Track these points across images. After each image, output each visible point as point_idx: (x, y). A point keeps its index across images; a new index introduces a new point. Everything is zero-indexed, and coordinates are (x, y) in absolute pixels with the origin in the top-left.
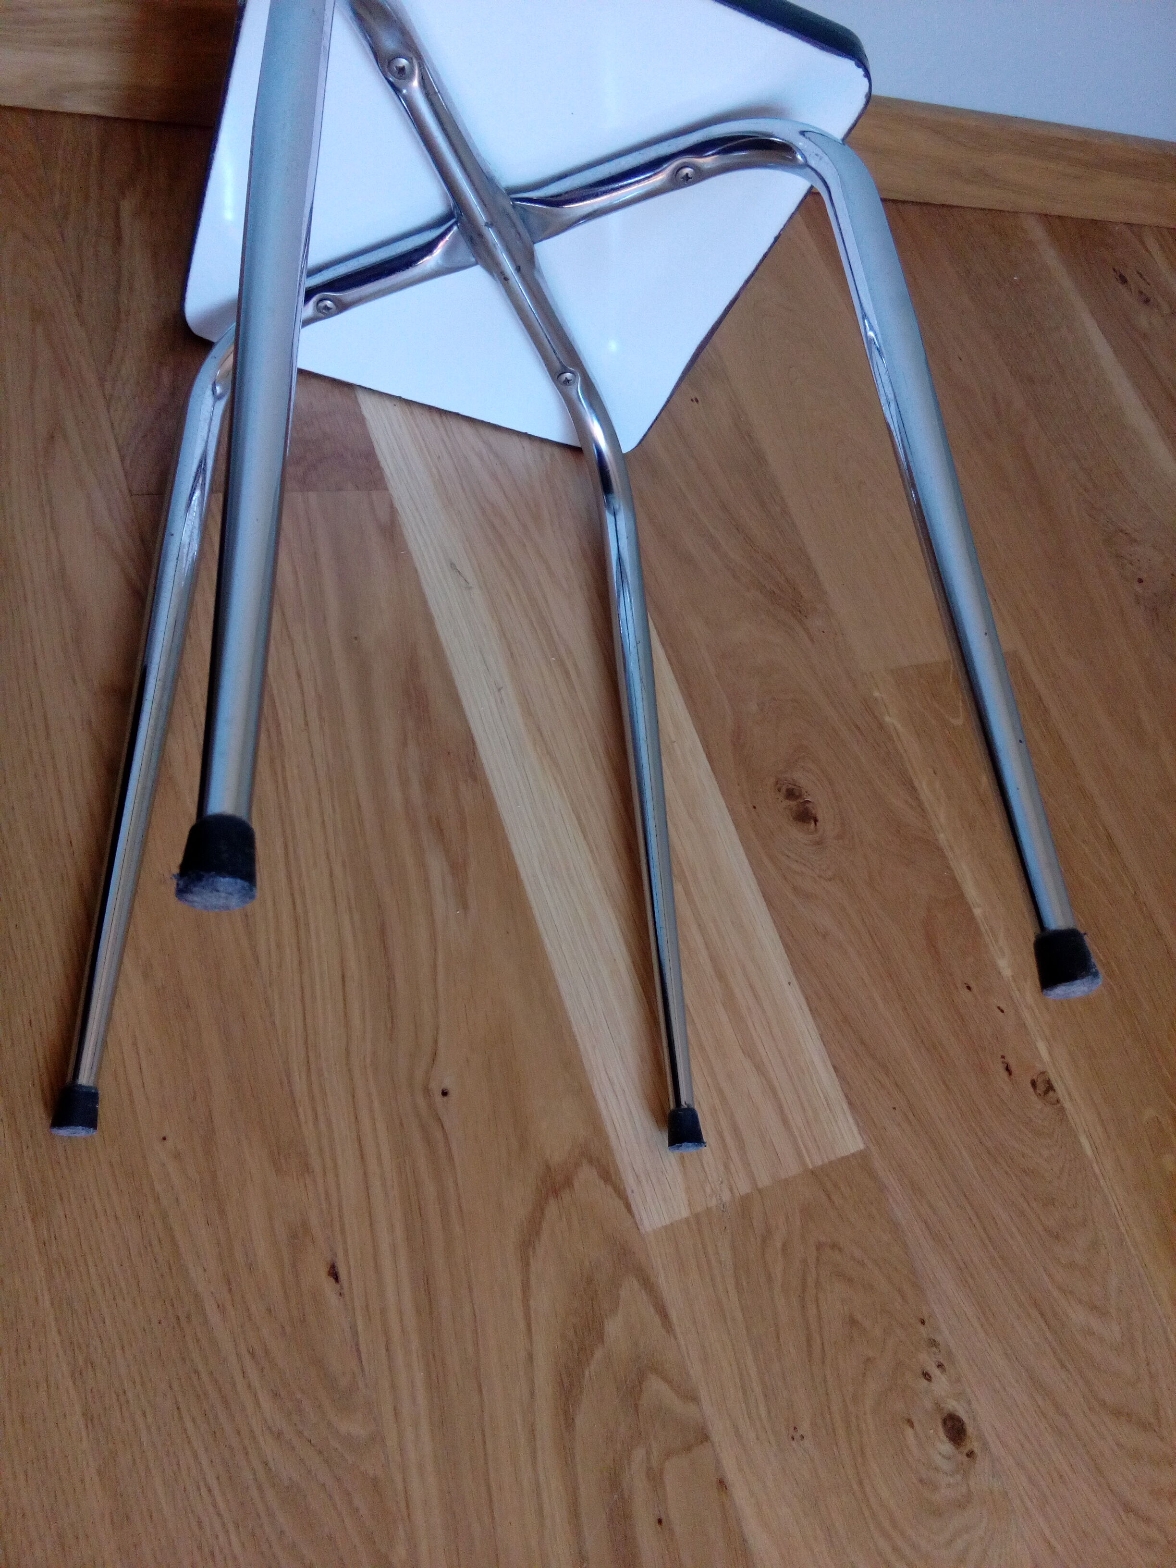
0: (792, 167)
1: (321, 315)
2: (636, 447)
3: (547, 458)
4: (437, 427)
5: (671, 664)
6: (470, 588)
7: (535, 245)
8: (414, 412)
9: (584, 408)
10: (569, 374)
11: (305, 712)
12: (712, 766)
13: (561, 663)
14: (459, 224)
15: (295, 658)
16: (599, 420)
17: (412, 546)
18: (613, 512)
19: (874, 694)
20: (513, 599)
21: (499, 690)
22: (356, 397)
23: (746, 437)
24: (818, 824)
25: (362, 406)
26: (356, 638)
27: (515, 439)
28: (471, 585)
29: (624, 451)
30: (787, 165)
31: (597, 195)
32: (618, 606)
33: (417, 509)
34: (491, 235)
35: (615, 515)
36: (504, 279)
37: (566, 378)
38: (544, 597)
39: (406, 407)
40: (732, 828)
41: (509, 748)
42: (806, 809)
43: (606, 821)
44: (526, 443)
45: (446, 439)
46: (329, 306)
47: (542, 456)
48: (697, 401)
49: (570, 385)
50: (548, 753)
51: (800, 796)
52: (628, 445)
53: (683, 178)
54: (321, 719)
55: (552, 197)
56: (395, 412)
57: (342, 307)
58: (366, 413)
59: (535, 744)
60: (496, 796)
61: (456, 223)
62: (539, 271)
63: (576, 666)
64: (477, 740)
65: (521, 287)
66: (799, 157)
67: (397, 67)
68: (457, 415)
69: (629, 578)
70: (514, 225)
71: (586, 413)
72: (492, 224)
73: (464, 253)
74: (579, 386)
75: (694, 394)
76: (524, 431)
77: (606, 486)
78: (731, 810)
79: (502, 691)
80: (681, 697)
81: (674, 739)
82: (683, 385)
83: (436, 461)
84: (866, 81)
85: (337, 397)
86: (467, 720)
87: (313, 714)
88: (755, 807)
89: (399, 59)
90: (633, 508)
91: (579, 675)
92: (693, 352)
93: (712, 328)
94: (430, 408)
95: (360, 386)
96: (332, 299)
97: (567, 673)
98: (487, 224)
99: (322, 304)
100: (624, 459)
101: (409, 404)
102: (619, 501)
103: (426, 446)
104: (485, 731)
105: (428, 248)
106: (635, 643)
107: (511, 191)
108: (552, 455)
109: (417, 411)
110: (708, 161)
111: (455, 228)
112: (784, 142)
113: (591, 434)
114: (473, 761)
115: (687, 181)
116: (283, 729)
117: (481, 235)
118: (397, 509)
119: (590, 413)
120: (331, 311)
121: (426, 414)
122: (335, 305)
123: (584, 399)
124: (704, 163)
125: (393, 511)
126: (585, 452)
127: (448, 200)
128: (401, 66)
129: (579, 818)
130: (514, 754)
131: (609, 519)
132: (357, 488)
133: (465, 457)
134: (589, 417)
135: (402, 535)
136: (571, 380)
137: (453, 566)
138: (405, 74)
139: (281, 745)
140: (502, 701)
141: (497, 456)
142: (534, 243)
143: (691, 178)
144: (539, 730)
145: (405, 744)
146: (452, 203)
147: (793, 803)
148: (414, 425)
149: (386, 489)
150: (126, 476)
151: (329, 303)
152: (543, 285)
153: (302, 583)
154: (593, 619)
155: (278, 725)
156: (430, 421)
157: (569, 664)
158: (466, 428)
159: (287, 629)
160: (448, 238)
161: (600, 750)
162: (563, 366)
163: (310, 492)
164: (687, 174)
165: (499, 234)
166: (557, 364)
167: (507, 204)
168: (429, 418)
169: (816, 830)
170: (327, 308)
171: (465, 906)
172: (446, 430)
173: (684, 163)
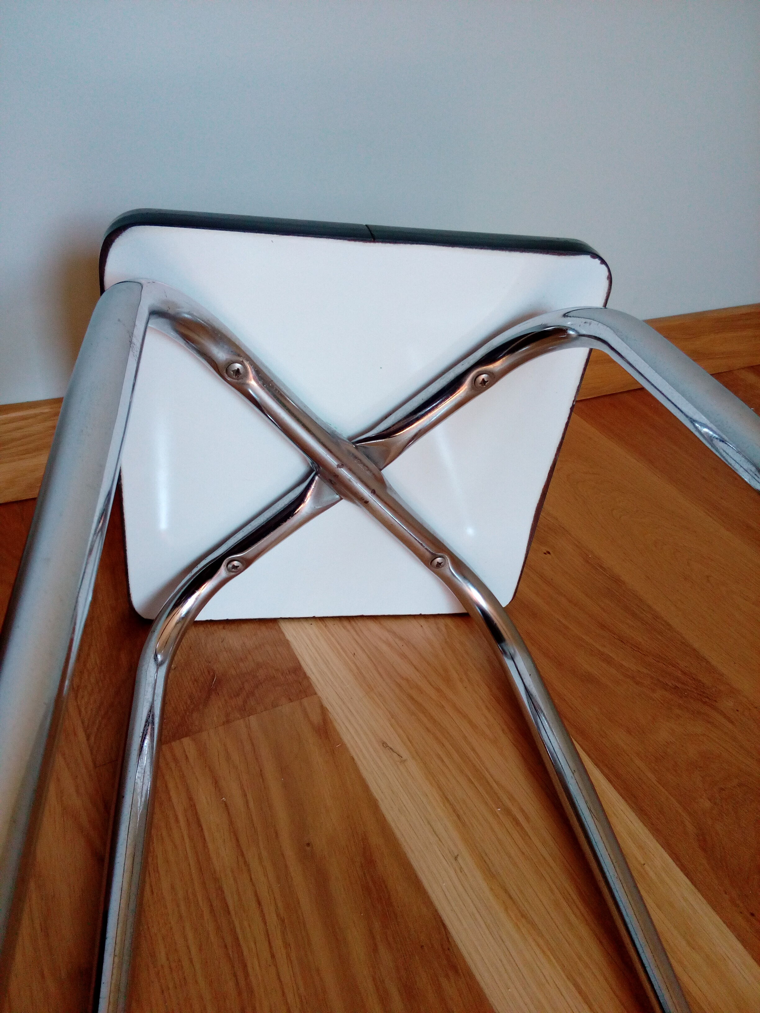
0: (569, 342)
1: (232, 574)
2: (512, 600)
3: (443, 629)
4: (348, 631)
5: (610, 781)
6: (405, 761)
7: (382, 471)
8: (328, 624)
9: (459, 580)
10: (439, 558)
11: (270, 943)
12: (691, 880)
13: (508, 812)
14: (319, 475)
15: (253, 885)
16: (474, 586)
17: (346, 738)
18: (511, 657)
20: (445, 759)
21: (456, 859)
22: (279, 627)
25: (286, 634)
26: (308, 845)
27: (414, 622)
28: (404, 758)
29: (504, 605)
30: (564, 343)
31: (418, 419)
32: (540, 733)
33: (344, 703)
34: (344, 473)
35: (513, 659)
36: (365, 503)
37: (438, 562)
38: (473, 750)
39: (320, 623)
41: (482, 923)
43: (606, 980)
44: (422, 622)
45: (357, 637)
46: (236, 565)
47: (438, 629)
48: (549, 553)
49: (443, 566)
50: (523, 916)
52: (505, 599)
53: (481, 383)
54: (287, 945)
55: (384, 431)
56: (312, 629)
57: (247, 563)
58: (289, 637)
59: (506, 909)
60: (482, 984)
61: (316, 474)
62: (391, 489)
63: (522, 810)
64: (447, 922)
65: (380, 505)
66: (571, 332)
67: (233, 371)
68: (362, 617)
69: (543, 708)
70: (361, 462)
71: (462, 584)
72: (343, 465)
73: (329, 495)
74: (450, 565)
75: (544, 549)
76: (419, 613)
77: (498, 637)
78: (731, 925)
79: (459, 859)
80: (633, 814)
81: (643, 862)
82: (533, 544)
83: (353, 657)
84: (603, 266)
85: (264, 632)
86: (432, 902)
87: (278, 943)
88: (752, 915)
89: (233, 365)
90: (527, 649)
91: (527, 818)
92: (534, 514)
93: (543, 491)
94: (340, 618)
95: (281, 618)
96: (236, 559)
97: (517, 823)
98: (338, 466)
99: (230, 566)
100: (506, 610)
101: (323, 620)
102: (512, 647)
103: (342, 648)
104: (453, 910)
105: (300, 499)
106: (572, 774)
107: (350, 439)
108: (446, 626)
109: (330, 624)
110: (497, 366)
111: (317, 478)
112: (556, 327)
113: (471, 599)
114: (449, 949)
115: (485, 385)
116: (250, 970)
117: (336, 476)
118: (326, 708)
119: (466, 583)
120: (238, 568)
121: (337, 622)
122: (240, 562)
123: (457, 573)
124: (494, 367)
125: (324, 711)
126: (471, 614)
127: (306, 460)
128: (236, 369)
129: (576, 986)
130: (488, 927)
131: (509, 663)
132: (291, 700)
133: (376, 647)
134: (466, 586)
135: (335, 730)
136: (442, 563)
137: (384, 744)
138: (241, 374)
139: (251, 991)
140: (461, 869)
141: (402, 639)
142: (381, 470)
143: (488, 381)
144: (506, 891)
145: (375, 950)
146: (309, 460)
148: (330, 636)
149: (316, 694)
150: (91, 751)
151: (236, 563)
152: (397, 499)
153: (251, 804)
154: (523, 756)
155: (245, 966)
156: (342, 628)
157: (515, 811)
158: (372, 625)
159: (243, 855)
160: (313, 487)
161: (575, 897)
162: (432, 554)
163: (250, 717)
164: (483, 379)
165: (350, 470)
166: (428, 554)
167: (352, 448)
168: (340, 626)
170: (234, 567)
172: (356, 631)
173: (478, 372)
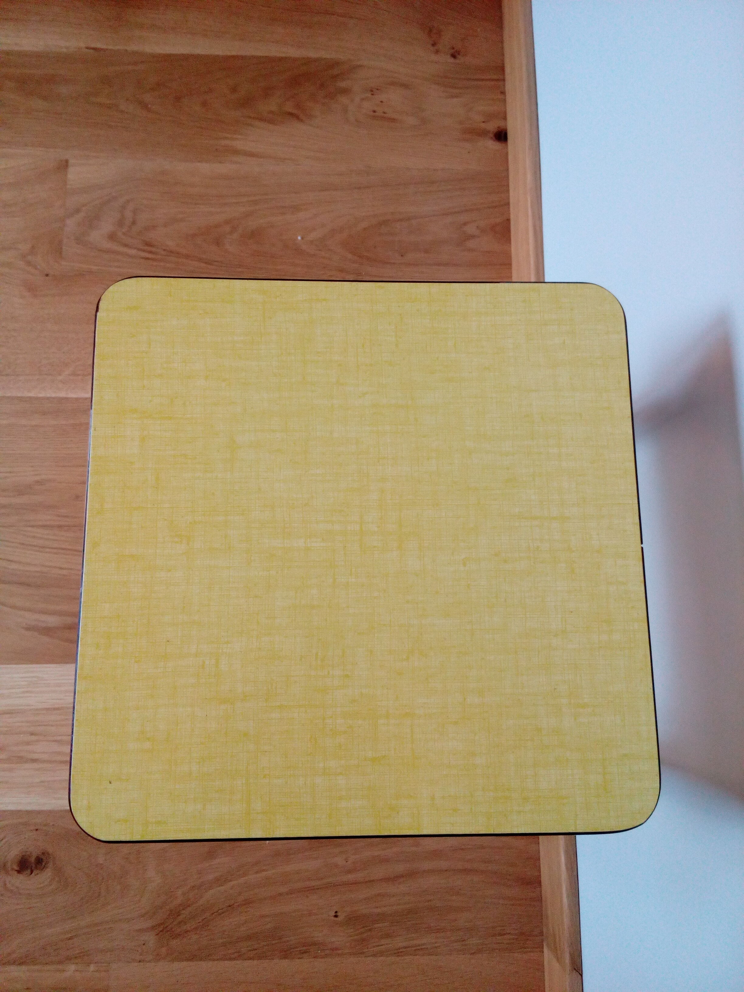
19: (92, 965)
23: (304, 948)
24: (16, 872)
40: (29, 808)
42: (27, 868)
51: (36, 868)
147: (33, 860)
169: (13, 869)
171: (28, 629)
